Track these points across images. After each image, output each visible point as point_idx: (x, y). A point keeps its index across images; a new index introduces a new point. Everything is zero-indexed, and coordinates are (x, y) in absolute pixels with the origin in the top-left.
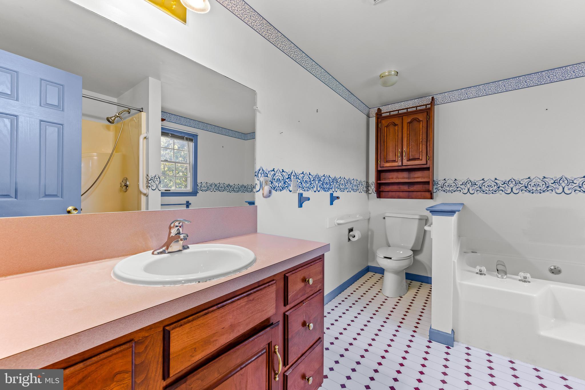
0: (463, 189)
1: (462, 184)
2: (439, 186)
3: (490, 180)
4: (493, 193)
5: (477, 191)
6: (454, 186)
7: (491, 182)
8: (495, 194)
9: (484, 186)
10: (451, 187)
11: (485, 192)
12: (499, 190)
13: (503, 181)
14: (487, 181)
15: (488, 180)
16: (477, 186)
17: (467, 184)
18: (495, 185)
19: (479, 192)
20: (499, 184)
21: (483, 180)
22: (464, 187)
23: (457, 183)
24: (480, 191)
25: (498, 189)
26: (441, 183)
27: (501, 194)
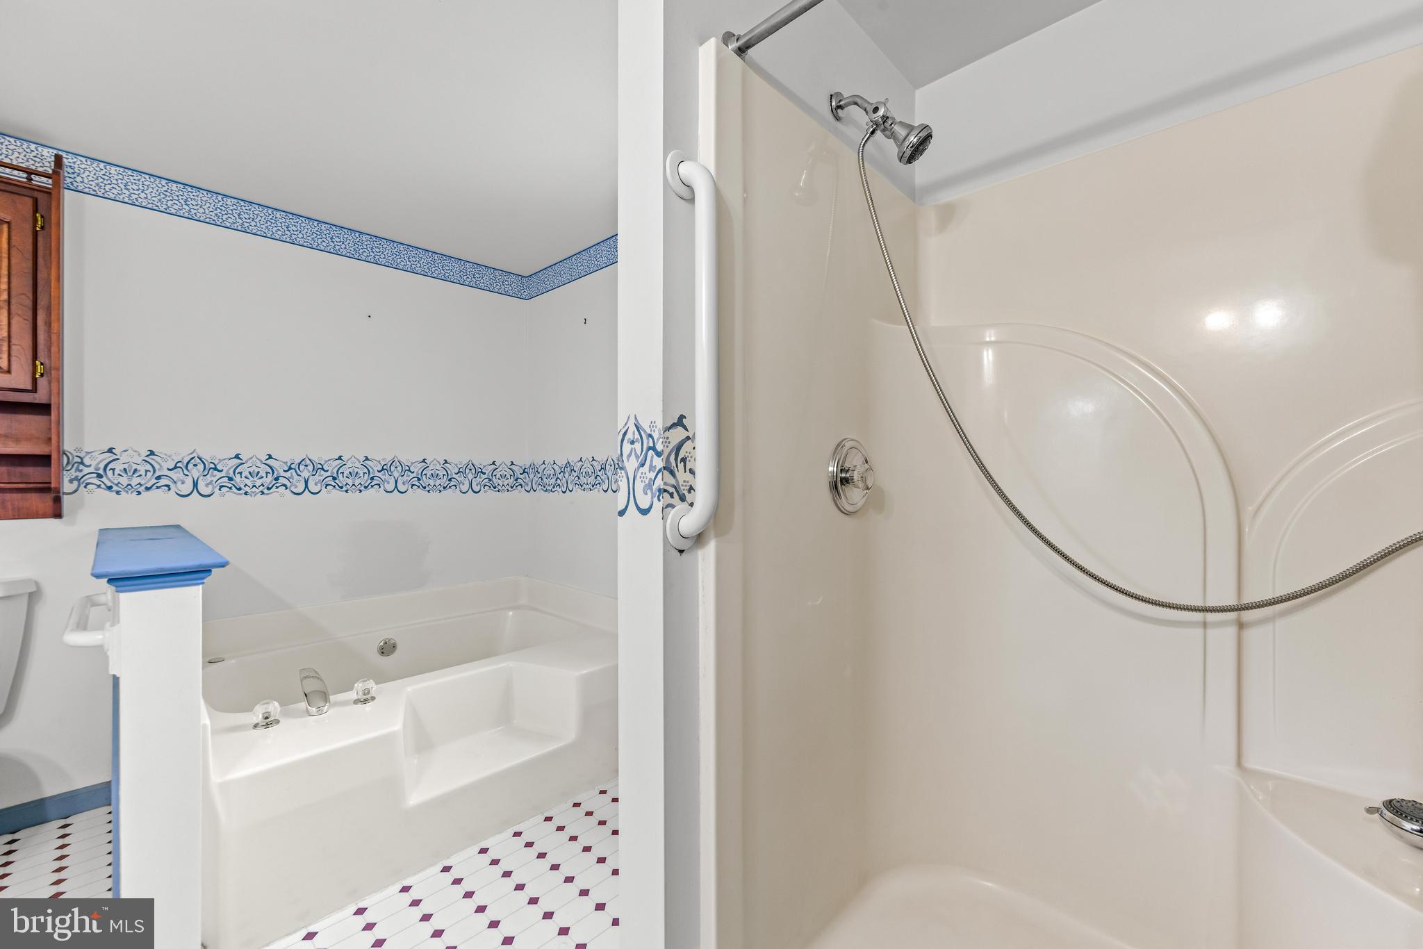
0: (179, 483)
1: (175, 467)
2: (86, 470)
3: (254, 459)
4: (263, 493)
5: (221, 487)
6: (146, 471)
7: (259, 464)
8: (268, 494)
9: (241, 473)
10: (135, 475)
11: (242, 492)
12: (278, 485)
13: (286, 463)
14: (247, 462)
15: (251, 458)
16: (219, 475)
17: (190, 466)
18: (267, 473)
19: (228, 489)
20: (278, 471)
21: (237, 457)
22: (181, 476)
23: (159, 464)
24: (230, 488)
25: (274, 482)
26: (95, 461)
27: (282, 495)
